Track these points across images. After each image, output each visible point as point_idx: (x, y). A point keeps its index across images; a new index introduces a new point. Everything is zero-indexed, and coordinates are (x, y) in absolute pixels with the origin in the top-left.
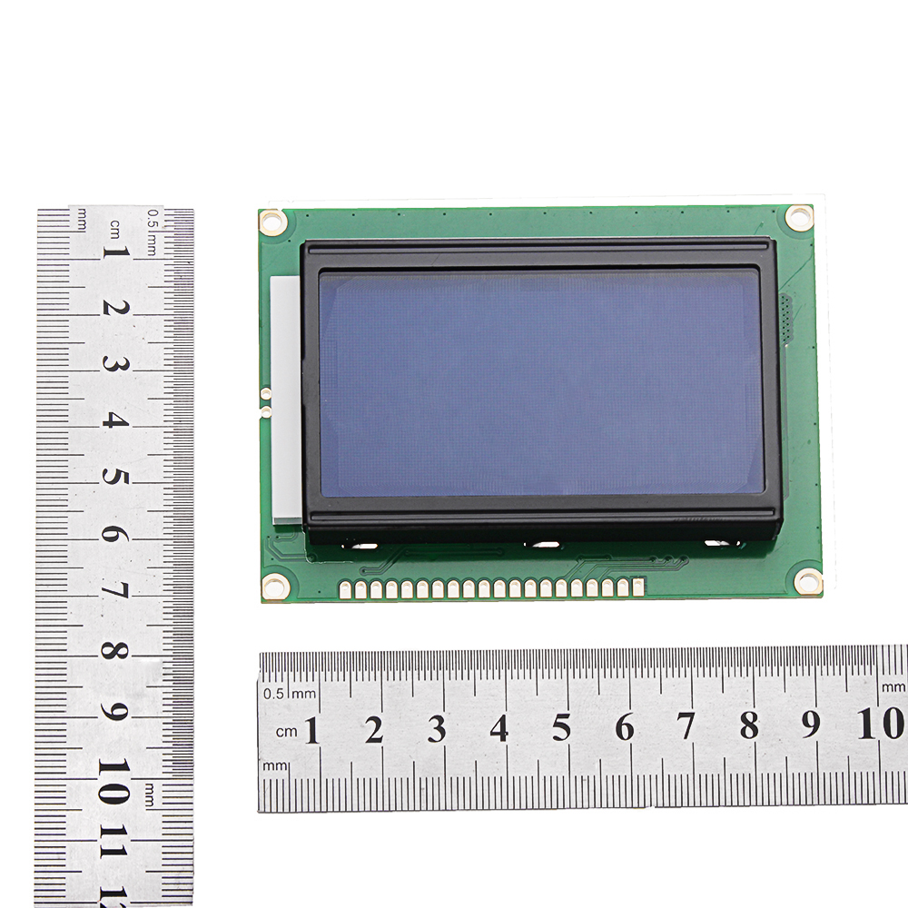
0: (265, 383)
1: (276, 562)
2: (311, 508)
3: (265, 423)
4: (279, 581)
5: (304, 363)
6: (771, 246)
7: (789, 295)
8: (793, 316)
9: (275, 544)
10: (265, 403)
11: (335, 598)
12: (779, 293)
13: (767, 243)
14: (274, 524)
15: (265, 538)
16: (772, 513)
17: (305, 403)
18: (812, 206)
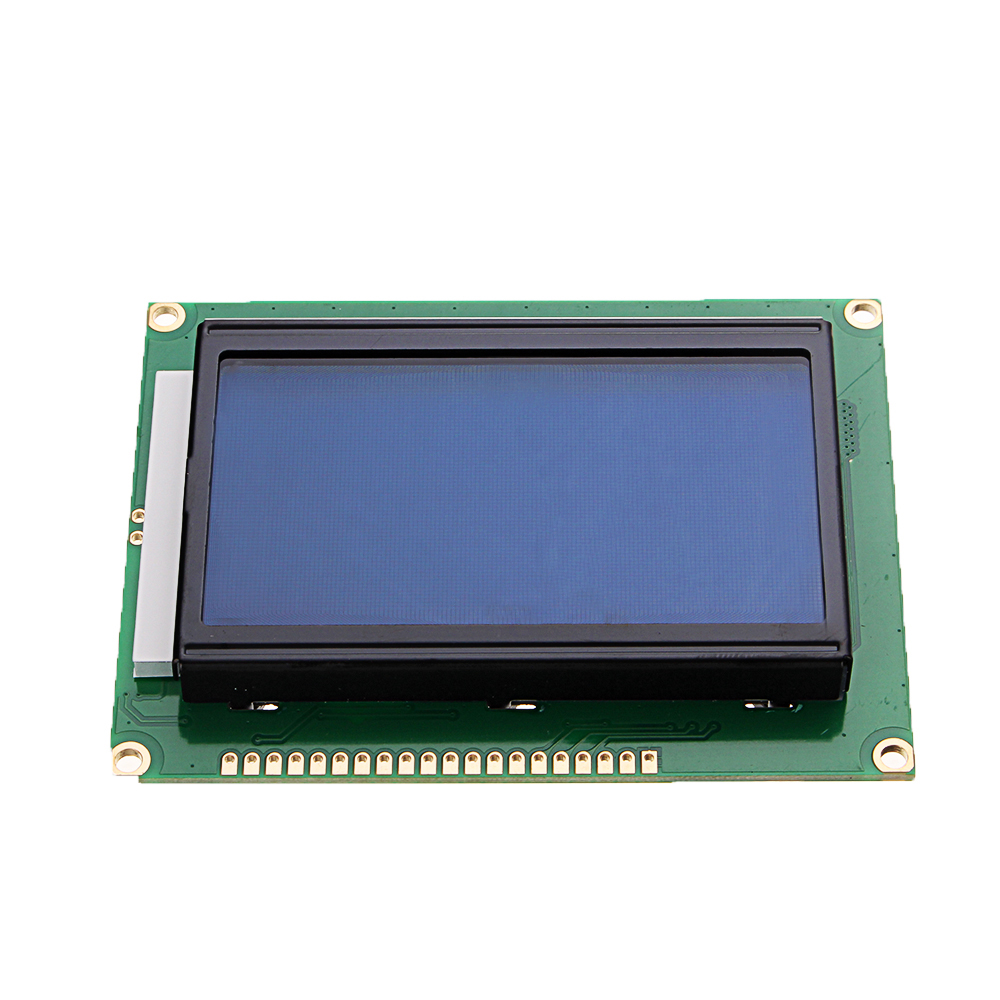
0: (138, 501)
1: (134, 726)
2: (186, 639)
3: (134, 551)
4: (136, 753)
5: (190, 461)
6: (824, 327)
7: (851, 401)
8: (859, 426)
9: (134, 703)
10: (136, 527)
11: (213, 774)
12: (838, 399)
13: (818, 325)
14: (135, 676)
15: (121, 695)
16: (835, 648)
17: (188, 508)
18: (877, 301)
